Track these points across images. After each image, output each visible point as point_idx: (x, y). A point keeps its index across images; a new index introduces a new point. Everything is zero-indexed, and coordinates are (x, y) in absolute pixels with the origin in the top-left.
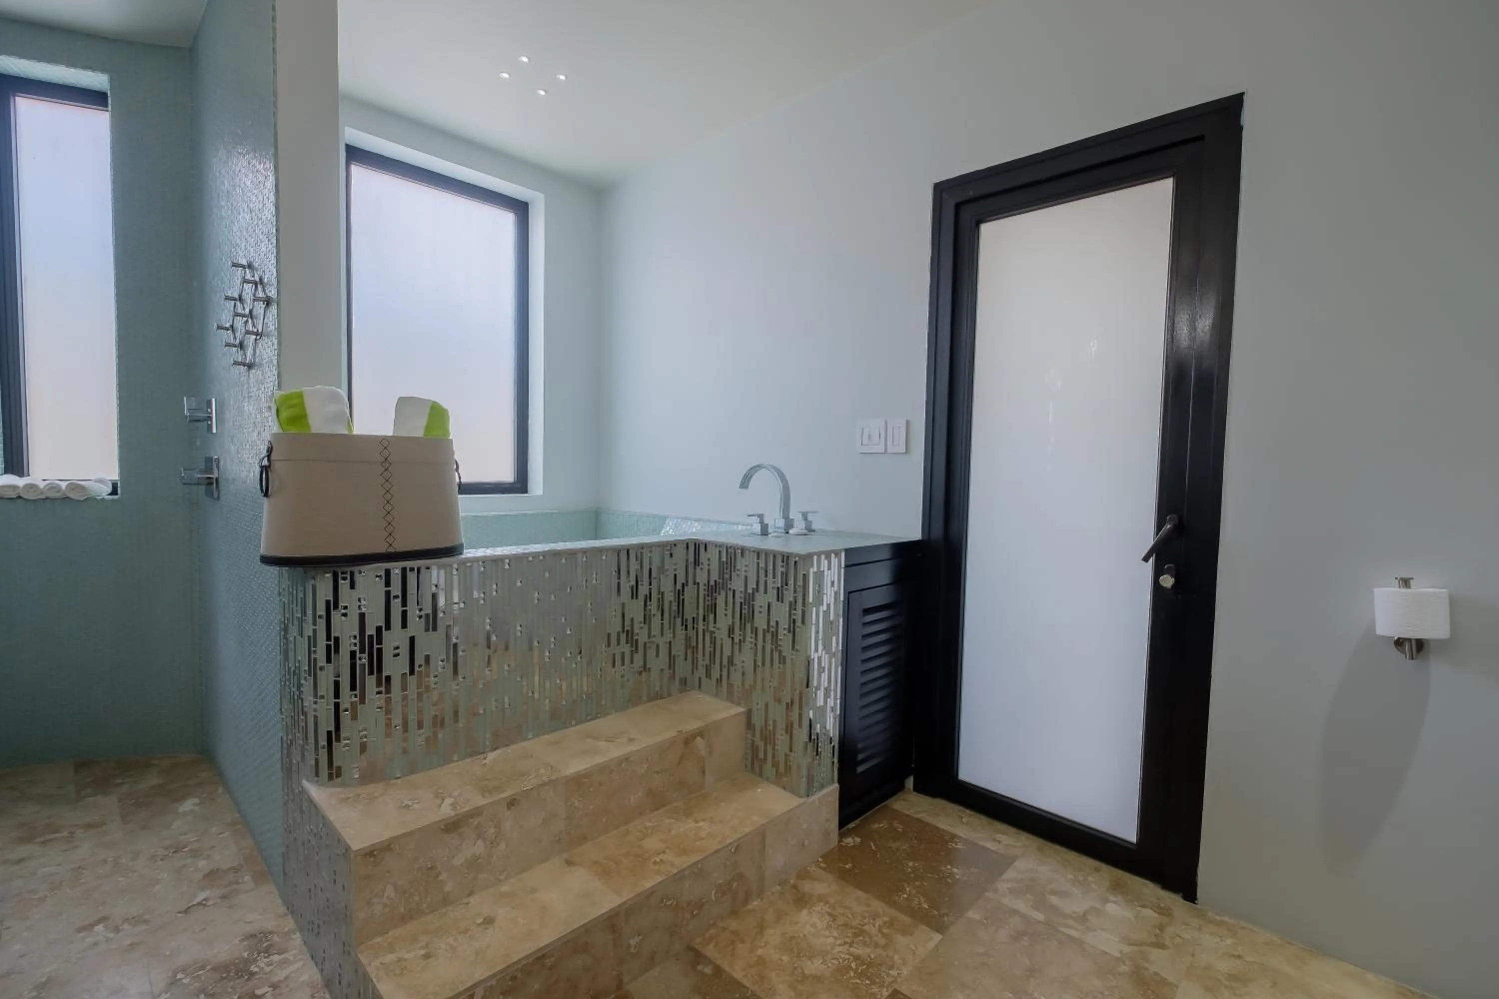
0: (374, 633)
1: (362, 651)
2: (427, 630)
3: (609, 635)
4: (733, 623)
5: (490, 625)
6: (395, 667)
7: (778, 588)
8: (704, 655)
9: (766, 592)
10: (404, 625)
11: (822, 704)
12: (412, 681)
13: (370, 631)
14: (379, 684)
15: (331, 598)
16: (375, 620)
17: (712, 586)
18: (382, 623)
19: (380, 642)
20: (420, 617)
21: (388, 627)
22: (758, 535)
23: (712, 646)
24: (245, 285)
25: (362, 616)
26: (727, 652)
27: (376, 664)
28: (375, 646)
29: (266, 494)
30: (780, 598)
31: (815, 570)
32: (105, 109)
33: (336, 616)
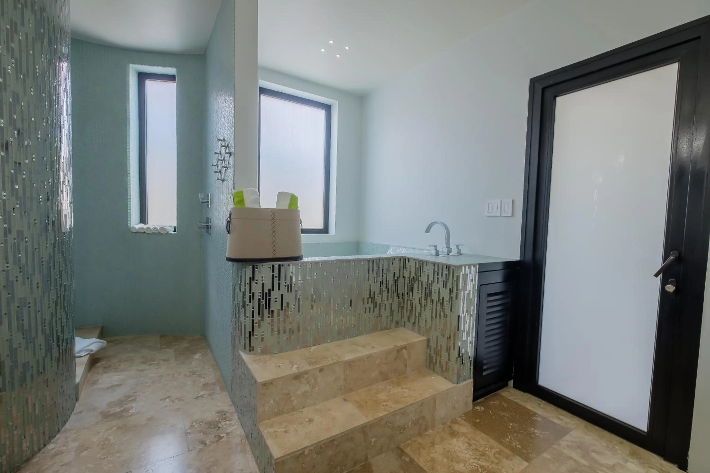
0: (267, 291)
1: (263, 299)
2: (288, 291)
3: (364, 299)
4: (421, 297)
5: (313, 291)
6: (275, 306)
7: (444, 281)
8: (407, 311)
9: (438, 283)
10: (279, 289)
11: (465, 339)
12: (282, 313)
13: (266, 291)
14: (269, 313)
15: (252, 276)
16: (268, 286)
17: (411, 279)
18: (271, 288)
19: (270, 296)
20: (285, 286)
21: (273, 290)
22: (434, 255)
23: (411, 307)
24: (222, 148)
25: (263, 284)
26: (418, 310)
27: (268, 305)
28: (268, 297)
29: (229, 233)
30: (445, 286)
31: (463, 273)
32: (175, 82)
33: (253, 283)
